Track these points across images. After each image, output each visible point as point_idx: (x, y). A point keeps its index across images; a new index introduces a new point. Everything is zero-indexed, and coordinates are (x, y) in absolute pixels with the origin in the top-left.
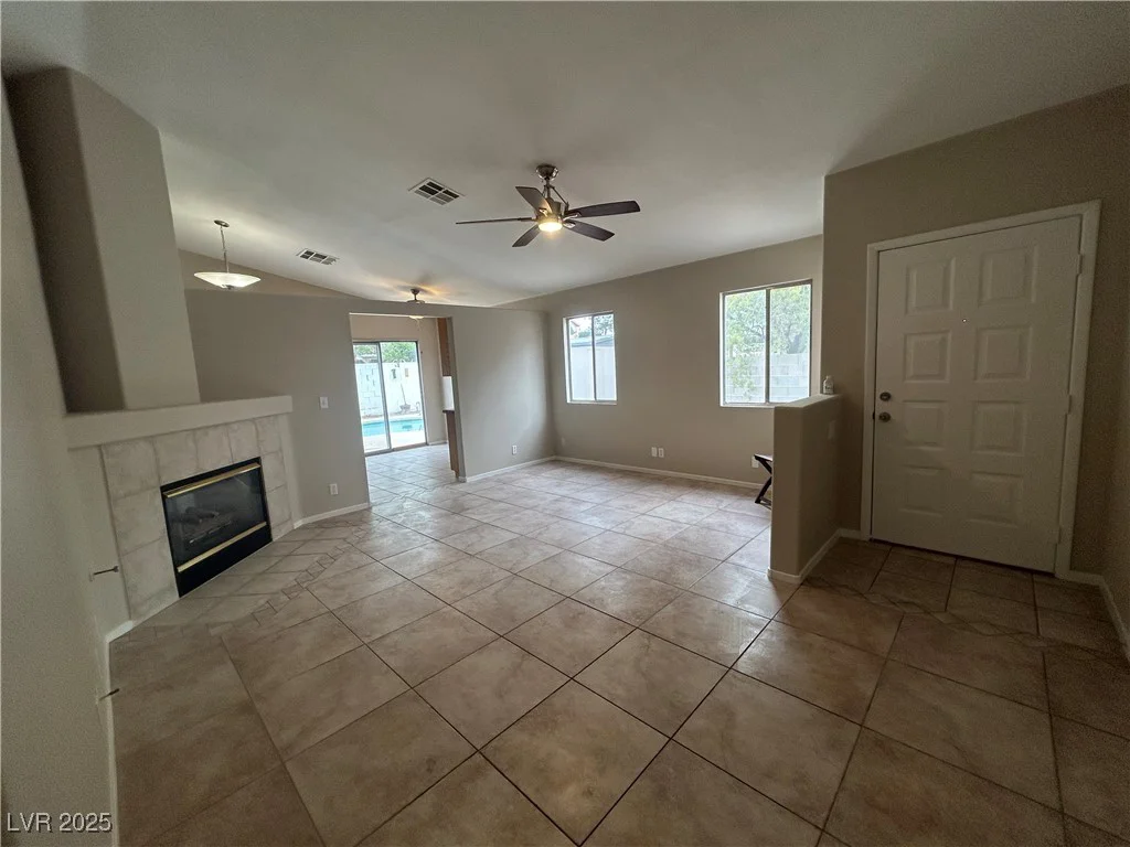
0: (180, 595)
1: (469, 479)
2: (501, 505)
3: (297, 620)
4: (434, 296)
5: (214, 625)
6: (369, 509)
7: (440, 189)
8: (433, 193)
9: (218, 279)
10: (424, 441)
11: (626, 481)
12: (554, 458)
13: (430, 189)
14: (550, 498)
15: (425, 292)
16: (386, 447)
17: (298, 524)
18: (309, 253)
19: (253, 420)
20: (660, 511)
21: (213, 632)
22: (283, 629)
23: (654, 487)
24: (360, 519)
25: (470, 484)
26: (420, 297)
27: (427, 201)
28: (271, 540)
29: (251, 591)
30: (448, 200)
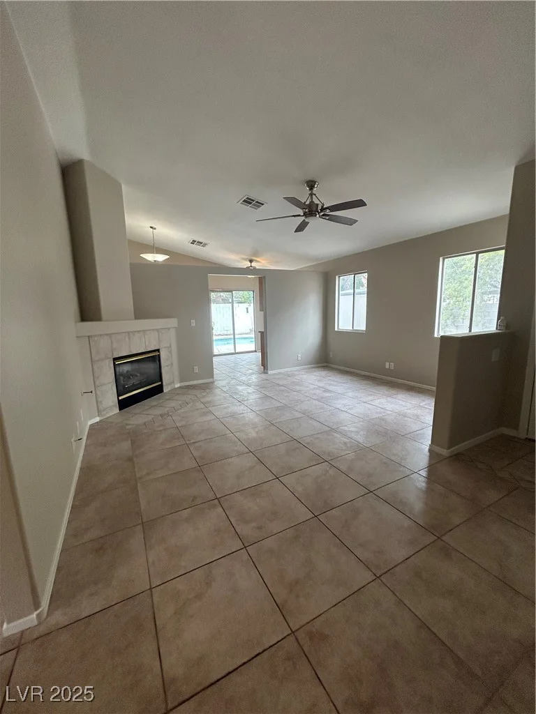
0: (120, 410)
1: (270, 372)
2: (282, 388)
3: (161, 428)
4: (261, 264)
5: (129, 425)
6: (213, 382)
7: (253, 201)
8: (250, 203)
9: (150, 257)
10: (254, 349)
11: (365, 382)
12: (325, 364)
13: (248, 201)
14: (312, 387)
15: (257, 261)
16: (233, 351)
17: (177, 385)
18: (194, 241)
19: (157, 330)
20: (377, 402)
21: (127, 427)
22: (155, 431)
23: (381, 387)
24: (208, 387)
25: (270, 375)
26: (253, 264)
27: (248, 208)
28: (162, 391)
29: (148, 413)
30: (259, 207)
